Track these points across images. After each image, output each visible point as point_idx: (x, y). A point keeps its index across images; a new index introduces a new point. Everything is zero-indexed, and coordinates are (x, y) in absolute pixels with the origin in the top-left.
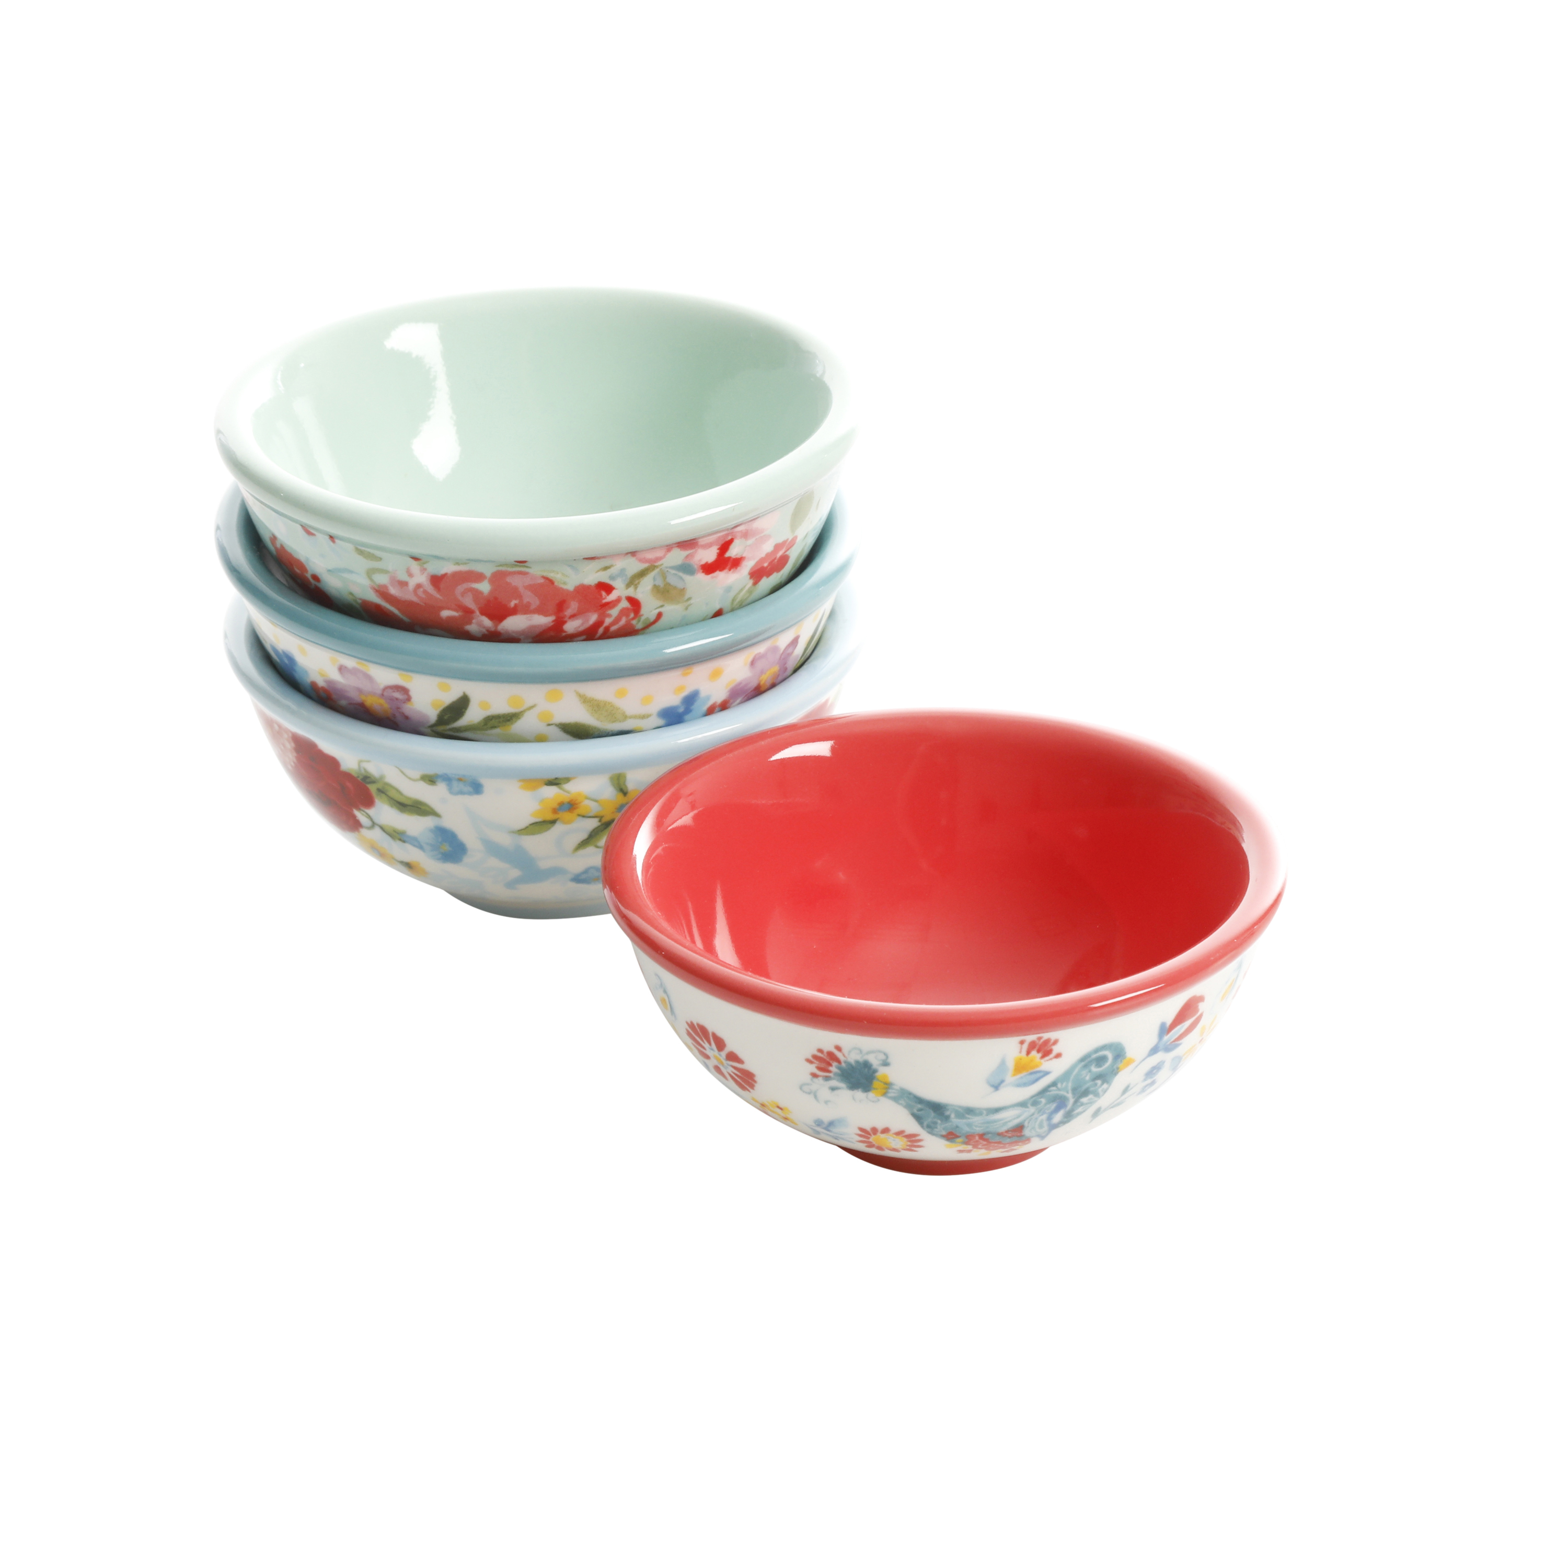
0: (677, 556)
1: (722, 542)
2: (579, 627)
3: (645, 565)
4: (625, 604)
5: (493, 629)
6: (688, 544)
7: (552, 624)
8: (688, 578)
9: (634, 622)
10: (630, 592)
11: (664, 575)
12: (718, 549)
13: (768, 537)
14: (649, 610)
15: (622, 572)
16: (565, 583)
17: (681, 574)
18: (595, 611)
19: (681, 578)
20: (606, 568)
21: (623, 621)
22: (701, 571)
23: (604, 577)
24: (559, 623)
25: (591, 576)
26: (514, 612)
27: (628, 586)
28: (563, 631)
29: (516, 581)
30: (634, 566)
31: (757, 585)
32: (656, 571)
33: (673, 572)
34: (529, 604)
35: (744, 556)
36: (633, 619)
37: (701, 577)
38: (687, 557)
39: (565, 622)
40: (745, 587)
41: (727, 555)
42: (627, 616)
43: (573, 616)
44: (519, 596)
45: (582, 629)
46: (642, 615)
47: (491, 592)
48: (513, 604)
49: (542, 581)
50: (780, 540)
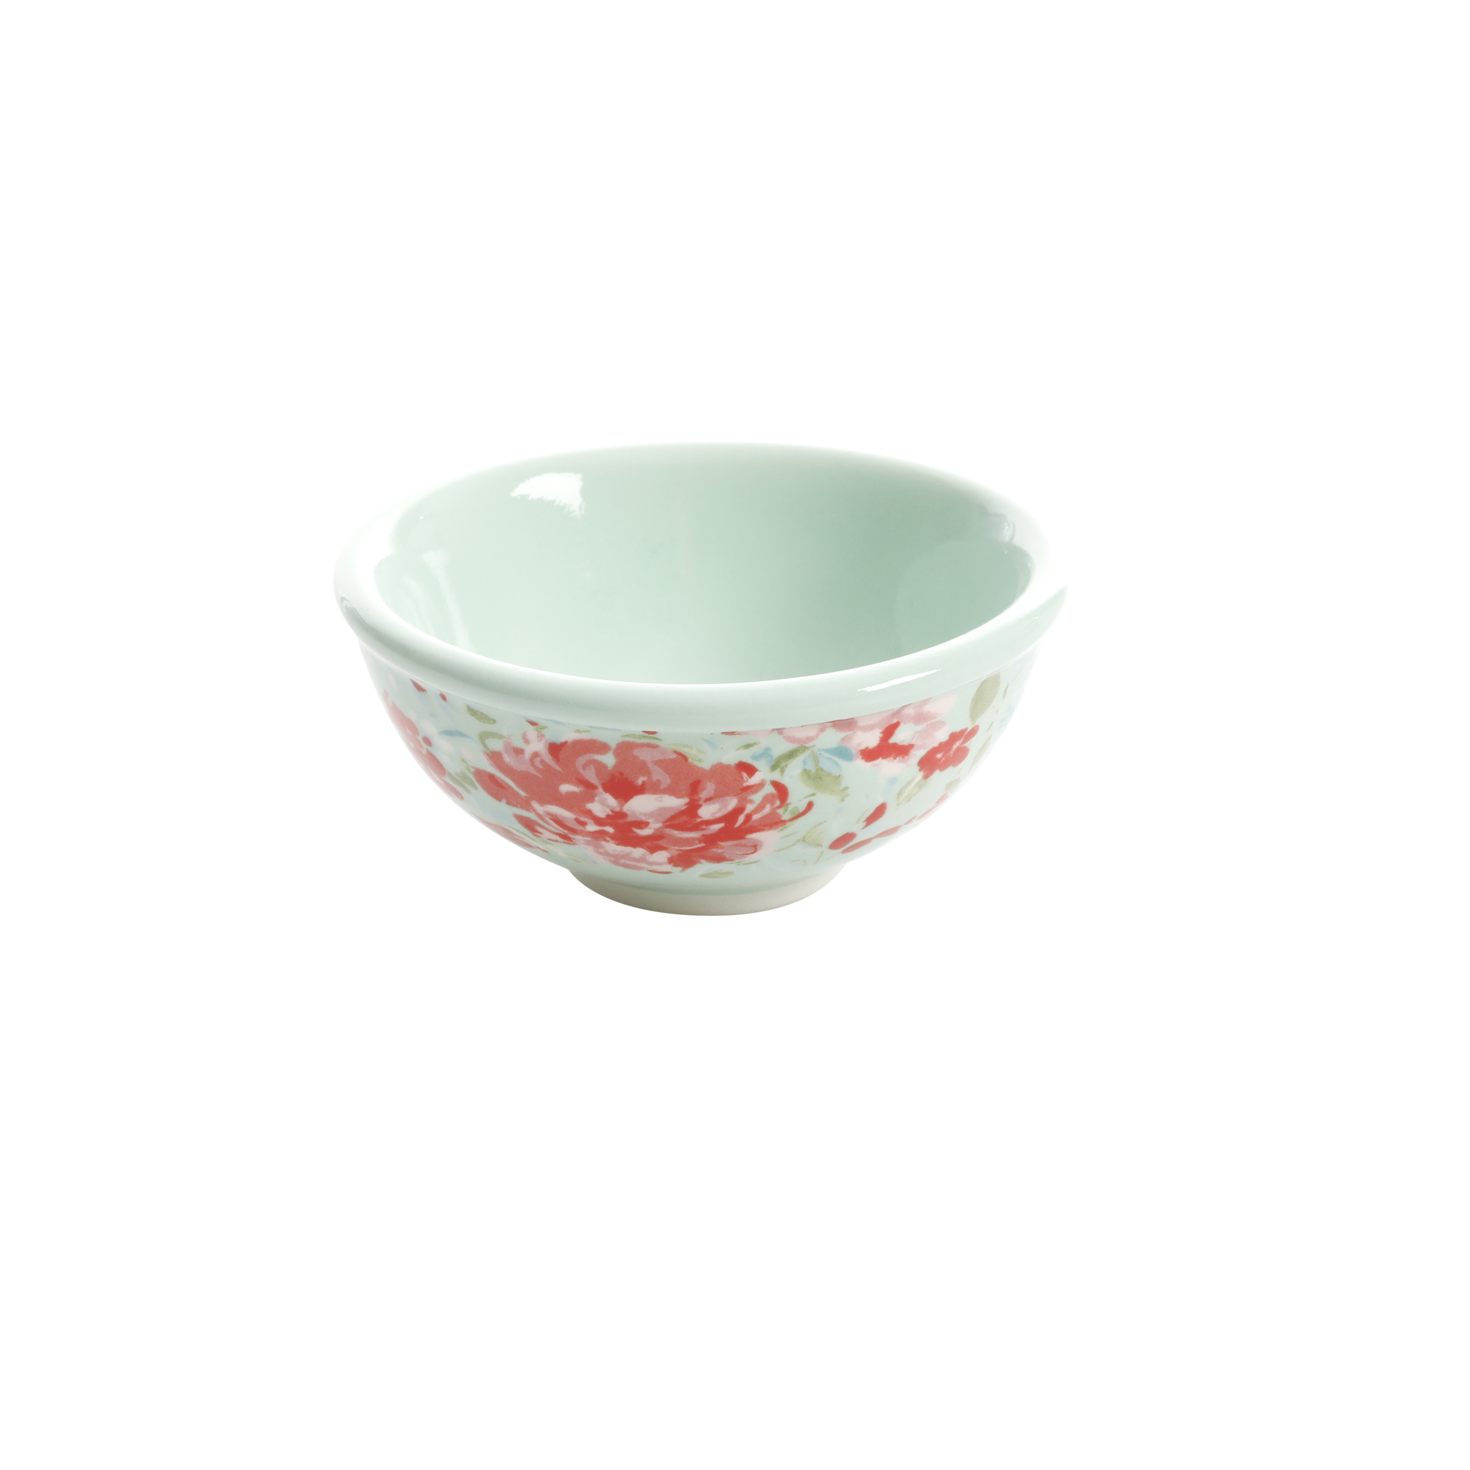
0: (832, 738)
1: (885, 725)
2: (716, 813)
3: (794, 746)
4: (769, 789)
5: (618, 809)
6: (846, 725)
7: (685, 807)
8: (843, 764)
9: (780, 811)
10: (776, 776)
11: (816, 759)
12: (881, 733)
13: (942, 724)
14: (797, 798)
15: (766, 752)
16: (700, 761)
17: (836, 759)
18: (735, 796)
19: (836, 763)
20: (748, 746)
21: (767, 809)
22: (861, 757)
23: (746, 757)
24: (693, 808)
25: (731, 757)
26: (641, 790)
27: (774, 768)
28: (698, 816)
29: (644, 755)
30: (780, 747)
31: (929, 779)
32: (806, 754)
33: (827, 755)
34: (658, 783)
35: (912, 743)
36: (779, 807)
37: (860, 763)
38: (843, 739)
39: (700, 806)
40: (913, 780)
41: (892, 740)
42: (772, 803)
43: (709, 800)
44: (648, 772)
45: (719, 815)
46: (790, 804)
47: (616, 766)
48: (640, 781)
49: (674, 756)
50: (957, 729)
